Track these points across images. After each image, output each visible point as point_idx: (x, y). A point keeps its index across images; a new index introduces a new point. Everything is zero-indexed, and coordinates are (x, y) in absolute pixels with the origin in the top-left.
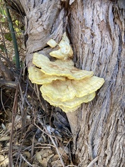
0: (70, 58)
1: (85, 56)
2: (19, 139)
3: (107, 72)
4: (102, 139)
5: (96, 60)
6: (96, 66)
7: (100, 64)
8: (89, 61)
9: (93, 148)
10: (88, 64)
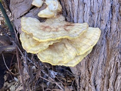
0: (60, 13)
1: (76, 8)
2: (31, 87)
3: (101, 20)
4: (103, 79)
5: (87, 10)
6: (88, 17)
7: (93, 13)
8: (81, 13)
9: (96, 87)
10: (80, 16)
